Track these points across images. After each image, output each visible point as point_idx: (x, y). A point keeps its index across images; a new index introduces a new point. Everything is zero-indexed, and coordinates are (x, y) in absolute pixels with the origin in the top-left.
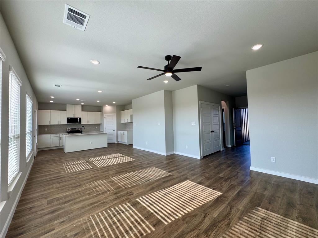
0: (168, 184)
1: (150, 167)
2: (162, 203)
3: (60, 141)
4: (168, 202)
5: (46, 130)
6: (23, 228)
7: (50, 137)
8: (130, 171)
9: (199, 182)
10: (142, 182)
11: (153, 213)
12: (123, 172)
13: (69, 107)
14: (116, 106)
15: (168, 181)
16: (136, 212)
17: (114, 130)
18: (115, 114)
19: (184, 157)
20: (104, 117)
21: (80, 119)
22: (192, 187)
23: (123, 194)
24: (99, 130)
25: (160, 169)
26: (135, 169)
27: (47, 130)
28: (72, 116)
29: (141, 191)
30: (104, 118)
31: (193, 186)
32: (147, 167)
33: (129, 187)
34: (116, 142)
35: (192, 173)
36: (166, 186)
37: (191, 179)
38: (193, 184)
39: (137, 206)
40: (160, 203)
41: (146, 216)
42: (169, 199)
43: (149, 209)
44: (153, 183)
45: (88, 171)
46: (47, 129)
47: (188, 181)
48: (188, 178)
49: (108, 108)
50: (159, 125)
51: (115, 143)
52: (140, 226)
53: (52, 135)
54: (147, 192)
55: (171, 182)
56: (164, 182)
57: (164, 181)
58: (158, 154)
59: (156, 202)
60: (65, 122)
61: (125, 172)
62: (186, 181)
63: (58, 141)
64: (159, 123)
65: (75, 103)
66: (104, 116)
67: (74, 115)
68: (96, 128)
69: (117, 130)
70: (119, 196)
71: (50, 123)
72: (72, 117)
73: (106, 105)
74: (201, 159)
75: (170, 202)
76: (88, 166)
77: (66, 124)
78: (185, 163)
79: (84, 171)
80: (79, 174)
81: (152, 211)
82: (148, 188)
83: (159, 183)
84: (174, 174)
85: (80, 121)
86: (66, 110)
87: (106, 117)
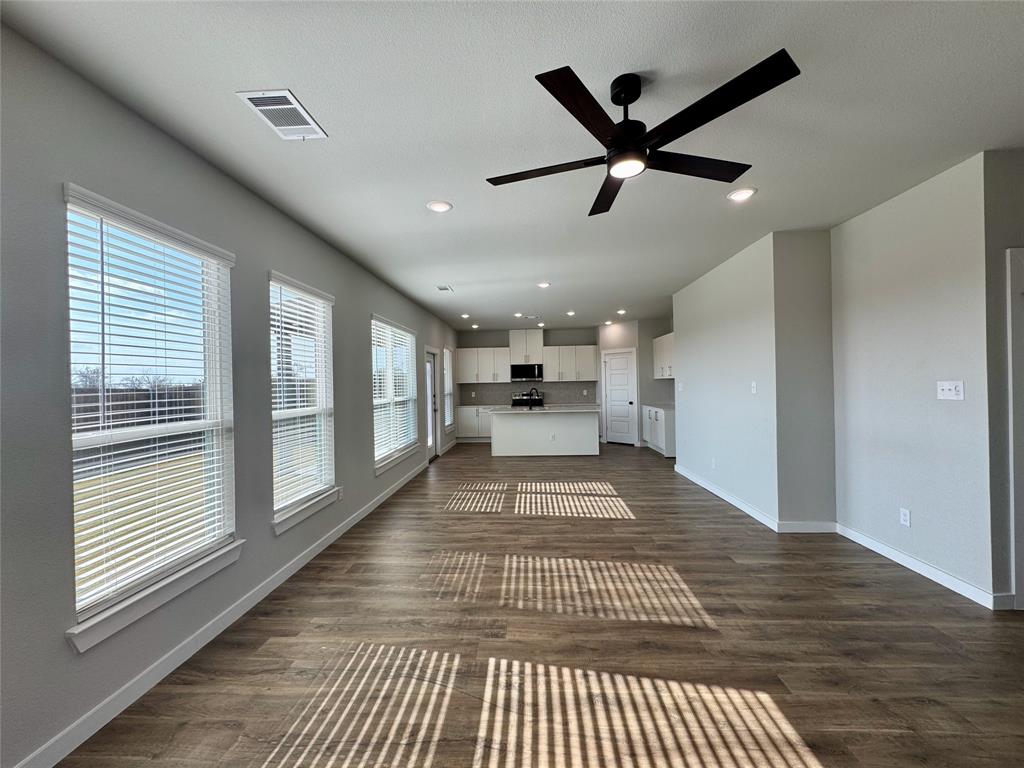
0: (651, 663)
1: (657, 561)
2: (543, 726)
4: (567, 734)
6: (279, 604)
8: (577, 552)
9: (823, 735)
10: (570, 609)
11: (480, 740)
12: (557, 548)
13: (515, 337)
14: (637, 321)
15: (665, 648)
16: (446, 701)
17: (631, 403)
18: (635, 349)
19: (881, 566)
20: (603, 360)
21: (540, 367)
22: (747, 739)
23: (480, 624)
24: (592, 400)
25: (686, 581)
26: (598, 552)
27: (474, 396)
29: (535, 637)
30: (603, 364)
31: (763, 739)
32: (646, 558)
33: (515, 608)
34: (638, 444)
35: (833, 670)
36: (635, 663)
37: (788, 697)
38: (774, 732)
39: (466, 684)
40: (536, 721)
41: (450, 738)
42: (581, 727)
43: (485, 715)
44: (601, 630)
45: (482, 518)
46: (474, 393)
47: (764, 697)
48: (779, 682)
49: (613, 332)
50: (754, 391)
51: (633, 445)
52: (403, 756)
53: (481, 409)
54: (545, 652)
55: (669, 662)
56: (645, 645)
57: (648, 638)
58: (749, 516)
59: (528, 711)
60: (506, 377)
61: (558, 552)
62: (753, 690)
64: (754, 384)
65: (527, 326)
66: (603, 355)
67: (526, 356)
68: (584, 392)
69: (641, 403)
70: (463, 624)
71: (477, 379)
72: (522, 362)
73: (608, 323)
74: (995, 611)
75: (575, 741)
76: (499, 503)
77: (510, 381)
78: (850, 600)
79: (475, 516)
80: (459, 519)
81: (482, 733)
82: (566, 640)
83: (620, 639)
84: (722, 630)
85: (541, 374)
86: (508, 346)
87: (607, 359)
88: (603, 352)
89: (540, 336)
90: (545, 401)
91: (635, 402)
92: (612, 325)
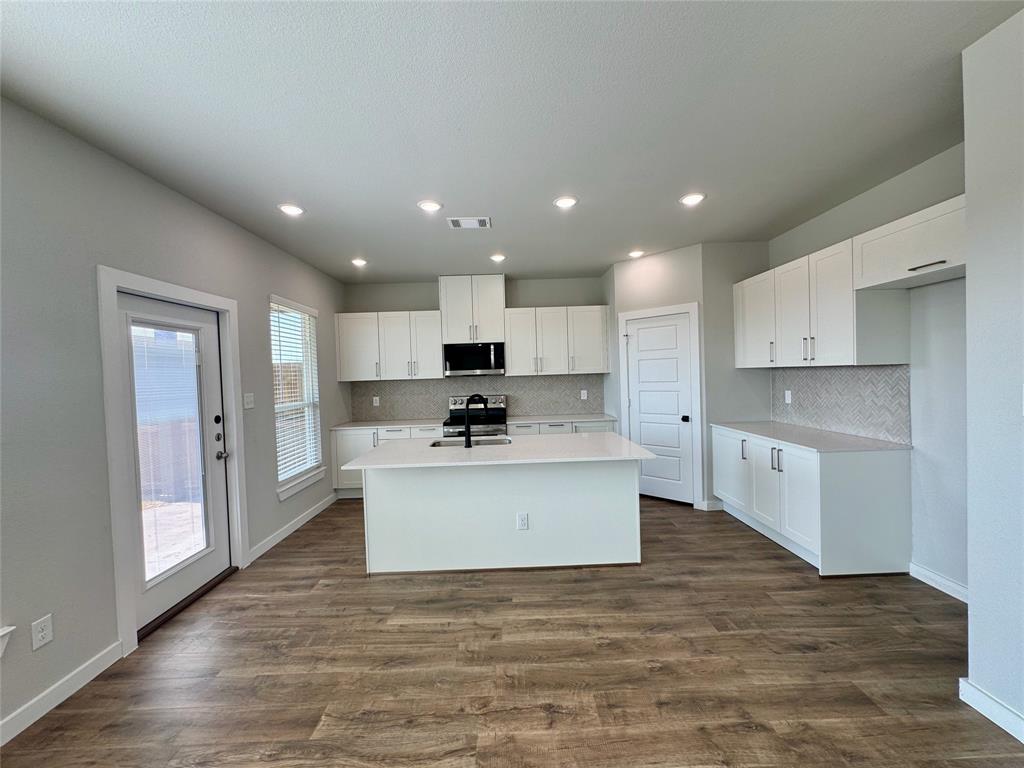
5: (376, 401)
7: (377, 439)
13: (450, 289)
14: (699, 247)
17: (685, 419)
18: (693, 308)
20: (622, 334)
21: (500, 348)
24: (595, 408)
27: (378, 403)
28: (462, 338)
30: (622, 340)
34: (702, 505)
46: (377, 398)
49: (644, 273)
51: (692, 505)
53: (382, 432)
60: (434, 367)
66: (622, 323)
67: (474, 329)
68: (584, 396)
69: (708, 422)
71: (379, 372)
73: (635, 254)
77: (443, 376)
85: (500, 363)
86: (436, 307)
87: (632, 330)
88: (622, 317)
89: (496, 288)
90: (510, 412)
91: (696, 417)
92: (643, 257)
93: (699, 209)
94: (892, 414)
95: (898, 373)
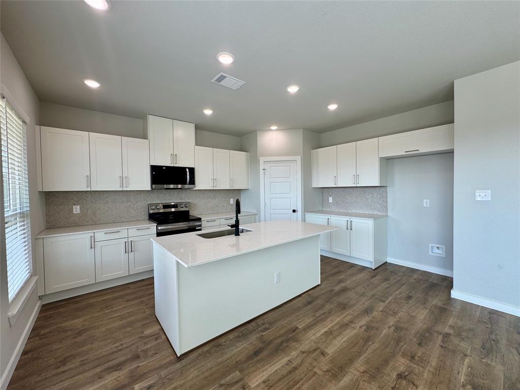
3: (131, 255)
5: (77, 209)
7: (93, 239)
14: (302, 130)
17: (294, 211)
18: (299, 158)
20: (261, 168)
21: (192, 170)
27: (79, 211)
28: (165, 161)
30: (261, 171)
46: (78, 207)
49: (275, 138)
53: (100, 234)
60: (144, 182)
63: (124, 256)
66: (261, 163)
67: (174, 156)
68: (231, 201)
69: (304, 212)
71: (89, 184)
72: (167, 163)
73: (274, 128)
77: (149, 189)
85: (192, 182)
86: (145, 137)
87: (267, 166)
88: (262, 159)
91: (299, 209)
92: (277, 130)
93: (335, 111)
94: (380, 205)
95: (382, 189)
